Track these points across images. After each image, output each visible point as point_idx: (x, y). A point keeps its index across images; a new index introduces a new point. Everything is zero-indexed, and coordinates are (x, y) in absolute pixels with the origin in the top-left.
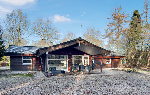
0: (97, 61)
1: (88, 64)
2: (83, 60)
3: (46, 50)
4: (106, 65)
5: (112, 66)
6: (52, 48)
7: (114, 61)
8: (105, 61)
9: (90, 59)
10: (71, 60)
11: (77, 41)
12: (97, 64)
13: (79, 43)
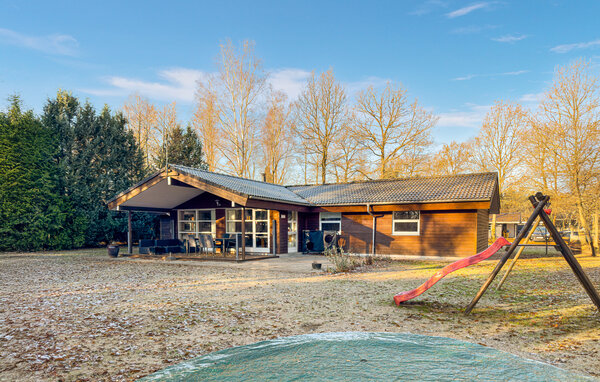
0: (354, 223)
1: (268, 233)
2: (254, 221)
3: (115, 201)
4: (393, 240)
5: (426, 245)
6: (123, 198)
7: (435, 223)
8: (388, 225)
9: (272, 217)
10: (223, 222)
11: (162, 175)
12: (354, 235)
13: (167, 179)
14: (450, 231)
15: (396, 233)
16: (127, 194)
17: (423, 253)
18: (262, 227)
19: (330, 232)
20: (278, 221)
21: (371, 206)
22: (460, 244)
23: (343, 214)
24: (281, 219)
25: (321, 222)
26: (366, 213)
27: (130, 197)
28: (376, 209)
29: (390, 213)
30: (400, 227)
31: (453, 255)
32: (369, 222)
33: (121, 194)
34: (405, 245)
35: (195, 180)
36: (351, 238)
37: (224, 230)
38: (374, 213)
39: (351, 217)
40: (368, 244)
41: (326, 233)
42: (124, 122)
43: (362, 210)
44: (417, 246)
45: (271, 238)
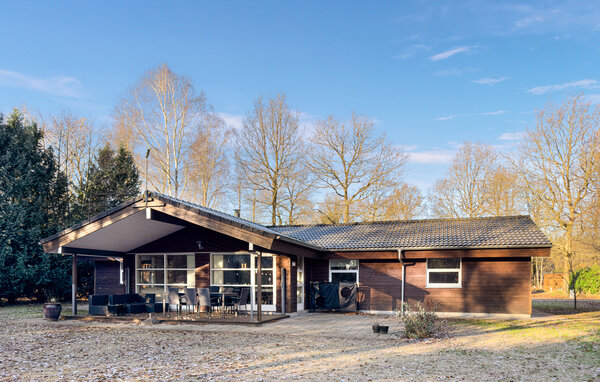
0: (376, 272)
1: (274, 286)
2: (253, 270)
3: (56, 241)
4: (428, 293)
5: (470, 299)
6: (70, 236)
7: (481, 274)
8: (420, 276)
9: (279, 265)
10: (207, 271)
11: (138, 205)
12: (377, 288)
13: (144, 211)
14: (500, 282)
15: (430, 286)
16: (77, 230)
17: (466, 309)
18: (265, 278)
19: (348, 285)
20: (289, 269)
21: (403, 252)
22: (511, 299)
23: (361, 261)
24: (292, 267)
25: (331, 272)
26: (396, 261)
27: (82, 234)
28: (408, 256)
29: (423, 260)
30: (434, 278)
31: (505, 311)
32: (398, 272)
33: (67, 231)
34: (443, 300)
35: (190, 213)
36: (372, 291)
37: (207, 281)
38: (404, 260)
39: (373, 266)
40: (395, 298)
41: (342, 286)
42: (39, 135)
43: (391, 256)
44: (458, 300)
45: (279, 292)
